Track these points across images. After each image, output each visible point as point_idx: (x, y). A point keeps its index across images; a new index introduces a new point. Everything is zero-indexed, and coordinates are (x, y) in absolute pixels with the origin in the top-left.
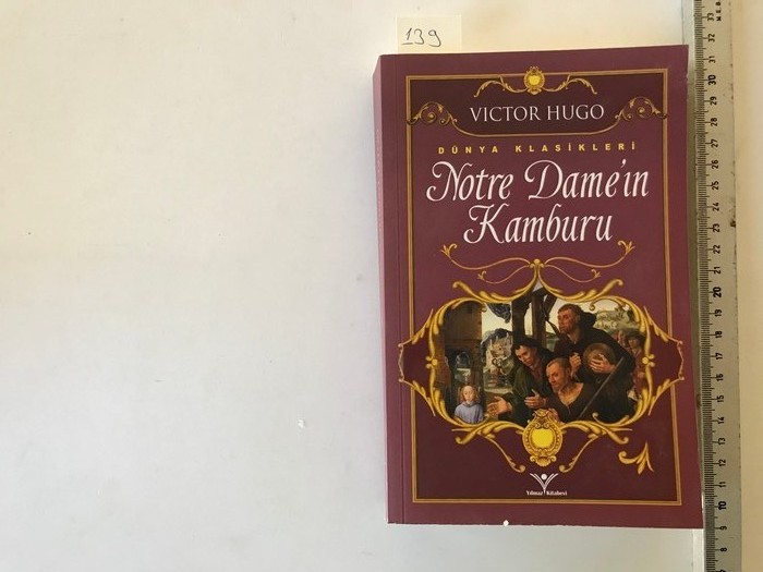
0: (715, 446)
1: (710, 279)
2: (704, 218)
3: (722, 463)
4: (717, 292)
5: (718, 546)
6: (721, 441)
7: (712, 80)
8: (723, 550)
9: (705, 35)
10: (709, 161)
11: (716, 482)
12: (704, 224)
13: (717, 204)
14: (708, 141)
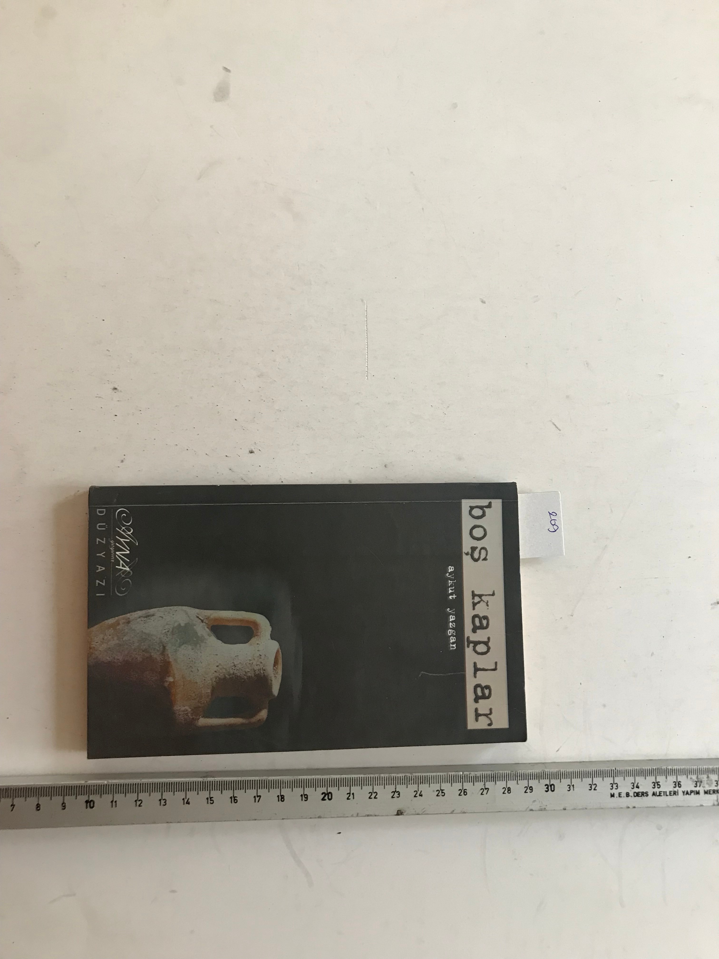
0: (158, 795)
1: (341, 789)
2: (406, 781)
3: (139, 803)
4: (328, 796)
5: (44, 801)
6: (163, 802)
7: (550, 788)
8: (38, 806)
9: (597, 780)
10: (467, 786)
11: (119, 797)
12: (400, 781)
13: (421, 795)
14: (489, 785)
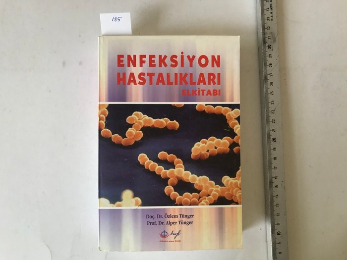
0: (275, 207)
1: (271, 134)
2: (268, 107)
3: (278, 215)
4: (274, 140)
5: (278, 251)
6: (277, 205)
7: (269, 47)
8: (280, 253)
9: (266, 27)
10: (269, 83)
11: (276, 223)
12: (268, 110)
13: (273, 101)
14: (268, 73)
